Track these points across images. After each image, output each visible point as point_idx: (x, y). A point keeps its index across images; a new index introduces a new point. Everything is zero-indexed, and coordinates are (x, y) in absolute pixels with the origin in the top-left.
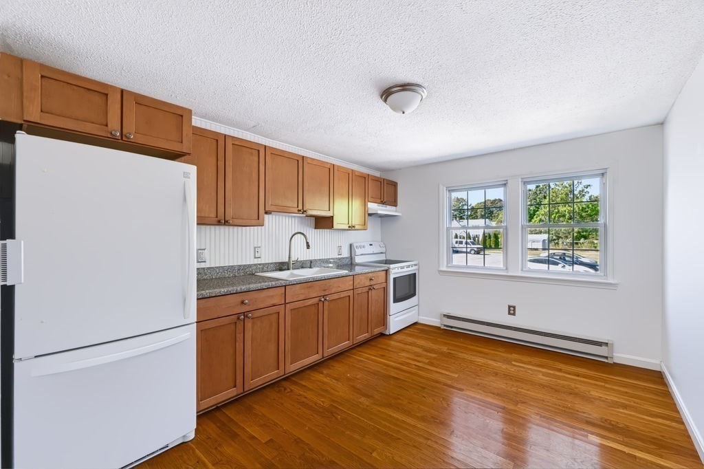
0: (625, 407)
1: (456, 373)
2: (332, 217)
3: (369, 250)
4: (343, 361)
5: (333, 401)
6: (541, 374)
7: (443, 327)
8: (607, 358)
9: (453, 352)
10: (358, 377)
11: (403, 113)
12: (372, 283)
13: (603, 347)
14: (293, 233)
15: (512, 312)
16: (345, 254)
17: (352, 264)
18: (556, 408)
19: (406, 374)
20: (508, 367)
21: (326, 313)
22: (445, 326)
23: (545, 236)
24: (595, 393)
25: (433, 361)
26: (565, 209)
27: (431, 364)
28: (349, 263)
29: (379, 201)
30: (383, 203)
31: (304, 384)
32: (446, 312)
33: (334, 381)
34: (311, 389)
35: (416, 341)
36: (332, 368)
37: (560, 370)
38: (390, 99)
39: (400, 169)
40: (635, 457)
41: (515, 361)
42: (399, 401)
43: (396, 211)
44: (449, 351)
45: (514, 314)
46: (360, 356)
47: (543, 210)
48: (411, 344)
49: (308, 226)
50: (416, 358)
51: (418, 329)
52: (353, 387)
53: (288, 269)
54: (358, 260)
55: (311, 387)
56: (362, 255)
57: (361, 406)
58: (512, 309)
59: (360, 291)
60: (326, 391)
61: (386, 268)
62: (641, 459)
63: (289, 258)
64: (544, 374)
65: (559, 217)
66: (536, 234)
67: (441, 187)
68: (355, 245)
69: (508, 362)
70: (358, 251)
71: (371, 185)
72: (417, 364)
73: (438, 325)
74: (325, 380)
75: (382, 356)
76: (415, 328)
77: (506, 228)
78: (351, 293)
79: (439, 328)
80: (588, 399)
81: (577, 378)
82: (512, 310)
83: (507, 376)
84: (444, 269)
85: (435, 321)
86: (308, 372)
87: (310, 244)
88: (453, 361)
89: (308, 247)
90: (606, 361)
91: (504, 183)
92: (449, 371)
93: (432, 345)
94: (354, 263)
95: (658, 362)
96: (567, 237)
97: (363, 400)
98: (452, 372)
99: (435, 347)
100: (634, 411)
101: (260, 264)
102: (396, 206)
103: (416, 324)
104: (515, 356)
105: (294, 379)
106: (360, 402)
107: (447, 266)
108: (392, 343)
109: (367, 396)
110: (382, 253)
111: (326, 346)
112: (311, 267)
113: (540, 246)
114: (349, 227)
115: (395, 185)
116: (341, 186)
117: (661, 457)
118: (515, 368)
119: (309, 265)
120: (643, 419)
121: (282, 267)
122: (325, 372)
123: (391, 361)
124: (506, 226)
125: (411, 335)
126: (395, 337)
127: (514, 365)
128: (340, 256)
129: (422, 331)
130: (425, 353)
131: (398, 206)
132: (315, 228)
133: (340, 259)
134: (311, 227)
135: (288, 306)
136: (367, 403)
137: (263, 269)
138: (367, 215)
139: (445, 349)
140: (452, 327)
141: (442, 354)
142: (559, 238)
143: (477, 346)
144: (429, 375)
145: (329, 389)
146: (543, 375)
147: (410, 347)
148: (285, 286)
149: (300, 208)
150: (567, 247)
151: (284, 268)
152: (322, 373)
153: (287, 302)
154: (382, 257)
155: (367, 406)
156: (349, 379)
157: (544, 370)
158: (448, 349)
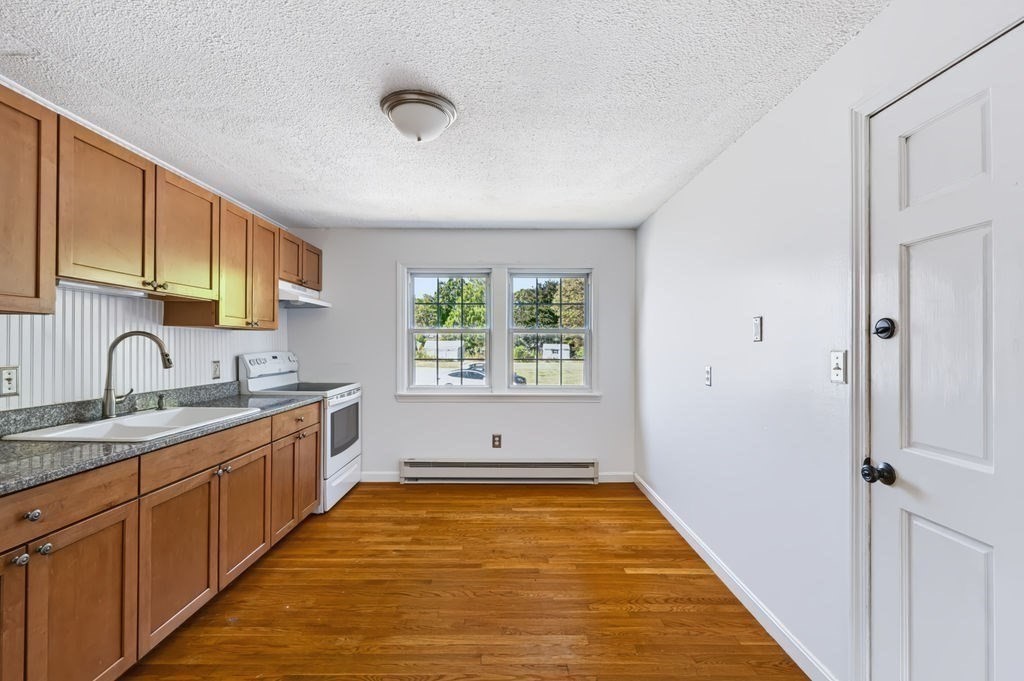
0: (632, 527)
1: (459, 544)
2: (216, 303)
3: (273, 367)
4: (261, 584)
5: (285, 667)
6: (548, 515)
7: (403, 482)
8: (592, 479)
9: (436, 515)
10: (310, 603)
11: (419, 139)
12: (301, 425)
13: (591, 468)
14: (120, 334)
15: (497, 443)
16: (227, 376)
17: (239, 395)
18: (584, 551)
19: (390, 570)
20: (512, 516)
21: (224, 498)
22: (406, 478)
23: (457, 344)
24: (604, 522)
25: (417, 537)
26: (480, 310)
27: (418, 542)
28: (237, 393)
29: (295, 278)
30: (301, 283)
31: (191, 661)
32: (407, 457)
33: (263, 629)
34: (219, 665)
35: (375, 512)
36: (242, 605)
37: (562, 505)
38: (400, 109)
39: (328, 228)
40: (665, 576)
41: (514, 506)
42: (405, 617)
43: (319, 299)
44: (431, 515)
45: (499, 446)
46: (290, 564)
47: (457, 311)
48: (371, 519)
49: (147, 318)
50: (390, 539)
51: (367, 493)
52: (310, 625)
53: (105, 416)
54: (254, 386)
55: (217, 663)
56: (260, 376)
57: (346, 653)
58: (497, 439)
59: (282, 443)
60: (257, 655)
61: (320, 398)
62: (671, 575)
63: (108, 390)
64: (553, 514)
65: (474, 320)
66: (450, 340)
67: (400, 266)
68: (247, 358)
69: (507, 509)
70: (255, 370)
71: (283, 249)
72: (397, 548)
73: (395, 480)
74: (241, 635)
75: (332, 553)
76: (361, 494)
77: (490, 333)
78: (267, 451)
79: (397, 485)
80: (602, 531)
81: (578, 509)
82: (497, 442)
83: (517, 529)
84: (404, 391)
85: (389, 474)
86: (188, 634)
87: (171, 357)
88: (445, 528)
89: (167, 362)
90: (592, 483)
91: (488, 271)
92: (447, 544)
93: (402, 512)
94: (244, 392)
95: (631, 473)
96: (482, 344)
97: (342, 640)
98: (453, 544)
99: (409, 514)
100: (639, 530)
101: (18, 411)
102: (319, 290)
103: (358, 484)
104: (510, 501)
105: (157, 662)
106: (341, 648)
107: (408, 388)
108: (331, 525)
109: (348, 631)
110: (291, 372)
111: (224, 563)
112: (160, 408)
113: (455, 355)
114: (248, 323)
115: (318, 254)
116: (232, 242)
117: (680, 567)
118: (519, 515)
119: (153, 403)
120: (649, 535)
121: (80, 412)
122: (230, 619)
123: (351, 556)
124: (490, 330)
125: (362, 505)
126: (335, 514)
127: (517, 512)
128: (217, 381)
129: (375, 494)
130: (398, 527)
131: (322, 293)
132: (164, 325)
133: (216, 386)
134: (154, 321)
135: (145, 501)
136: (355, 643)
137: (26, 422)
138: (276, 304)
139: (423, 513)
140: (417, 479)
141: (423, 521)
142: (474, 345)
143: (462, 499)
144: (423, 560)
145: (261, 648)
146: (551, 516)
147: (370, 525)
148: (139, 456)
149: (149, 277)
150: (481, 357)
151: (88, 415)
152: (226, 625)
153: (142, 492)
154: (293, 380)
155: (358, 648)
156: (295, 615)
157: (549, 509)
158: (427, 513)
